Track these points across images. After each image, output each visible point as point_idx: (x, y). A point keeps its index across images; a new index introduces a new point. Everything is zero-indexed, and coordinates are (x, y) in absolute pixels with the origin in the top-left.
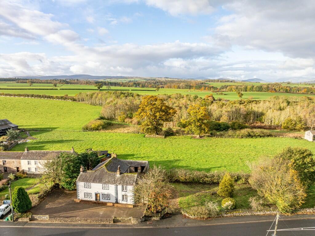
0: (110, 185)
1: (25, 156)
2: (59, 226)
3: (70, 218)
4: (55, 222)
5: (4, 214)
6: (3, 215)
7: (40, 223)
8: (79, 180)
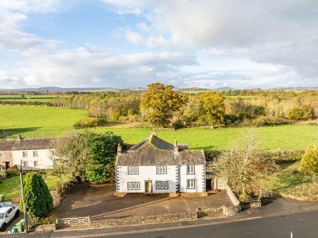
0: (168, 167)
1: (18, 145)
2: (112, 232)
3: (127, 218)
4: (102, 227)
5: (7, 223)
6: (5, 224)
7: (77, 231)
8: (120, 164)
